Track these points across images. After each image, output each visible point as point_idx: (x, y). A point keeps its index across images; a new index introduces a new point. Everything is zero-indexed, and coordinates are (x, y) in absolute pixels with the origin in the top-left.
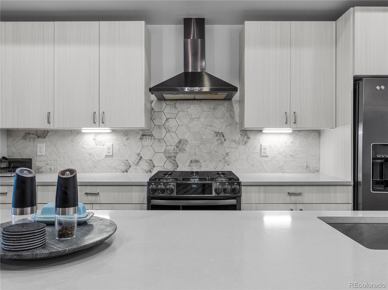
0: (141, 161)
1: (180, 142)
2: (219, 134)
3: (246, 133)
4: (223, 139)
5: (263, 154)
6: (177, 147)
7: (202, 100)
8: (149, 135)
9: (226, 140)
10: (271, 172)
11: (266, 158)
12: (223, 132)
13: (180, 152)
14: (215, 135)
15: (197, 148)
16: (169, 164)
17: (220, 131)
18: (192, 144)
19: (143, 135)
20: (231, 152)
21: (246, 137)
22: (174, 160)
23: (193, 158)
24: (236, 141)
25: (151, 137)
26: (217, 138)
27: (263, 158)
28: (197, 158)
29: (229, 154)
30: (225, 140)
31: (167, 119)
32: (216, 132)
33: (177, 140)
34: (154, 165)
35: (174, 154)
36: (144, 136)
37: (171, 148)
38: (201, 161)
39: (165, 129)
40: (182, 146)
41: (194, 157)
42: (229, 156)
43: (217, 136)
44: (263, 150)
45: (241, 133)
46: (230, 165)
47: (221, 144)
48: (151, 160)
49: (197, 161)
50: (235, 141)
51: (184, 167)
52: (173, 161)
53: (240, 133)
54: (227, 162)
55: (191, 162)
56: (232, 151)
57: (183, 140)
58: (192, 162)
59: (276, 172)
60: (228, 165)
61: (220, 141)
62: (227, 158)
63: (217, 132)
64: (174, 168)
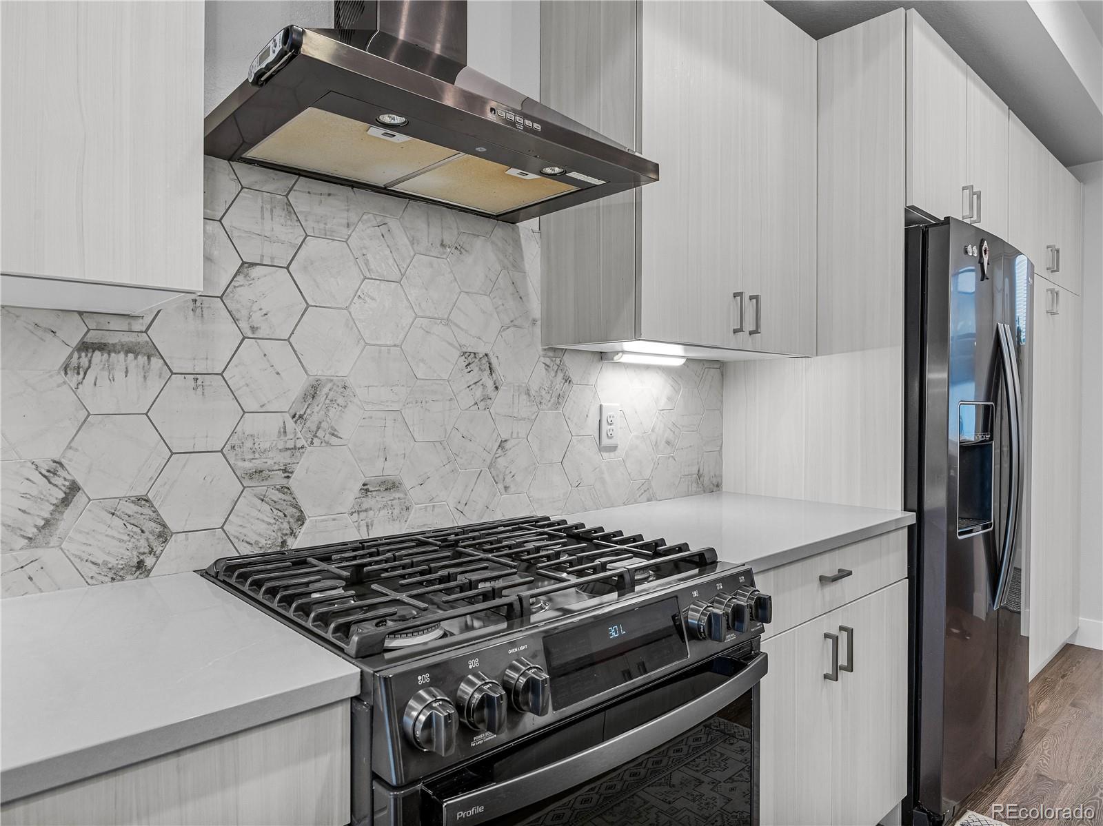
0: (69, 513)
1: (312, 392)
2: (477, 360)
3: (561, 361)
4: (490, 384)
5: (606, 441)
6: (298, 418)
7: (412, 202)
8: (130, 350)
9: (502, 389)
10: (624, 504)
11: (612, 454)
12: (491, 355)
13: (312, 443)
14: (462, 362)
15: (389, 423)
16: (255, 513)
17: (482, 350)
18: (368, 403)
19: (85, 347)
20: (515, 435)
21: (560, 375)
22: (284, 489)
23: (376, 470)
24: (533, 393)
25: (142, 359)
26: (471, 378)
27: (605, 455)
28: (391, 470)
29: (507, 445)
30: (497, 388)
31: (246, 266)
32: (464, 350)
33: (297, 384)
34: (164, 526)
35: (284, 458)
36: (97, 353)
37: (265, 428)
38: (407, 484)
39: (235, 320)
40: (322, 413)
41: (380, 463)
42: (509, 453)
43: (469, 370)
44: (605, 427)
45: (548, 361)
46: (512, 489)
47: (481, 405)
48: (143, 500)
49: (390, 486)
50: (528, 393)
51: (334, 520)
52: (277, 496)
53: (542, 359)
54: (501, 477)
55: (365, 490)
56: (518, 433)
57: (332, 381)
58: (367, 490)
59: (636, 502)
60: (506, 488)
61: (478, 393)
62: (502, 462)
63: (470, 350)
64: (280, 529)
